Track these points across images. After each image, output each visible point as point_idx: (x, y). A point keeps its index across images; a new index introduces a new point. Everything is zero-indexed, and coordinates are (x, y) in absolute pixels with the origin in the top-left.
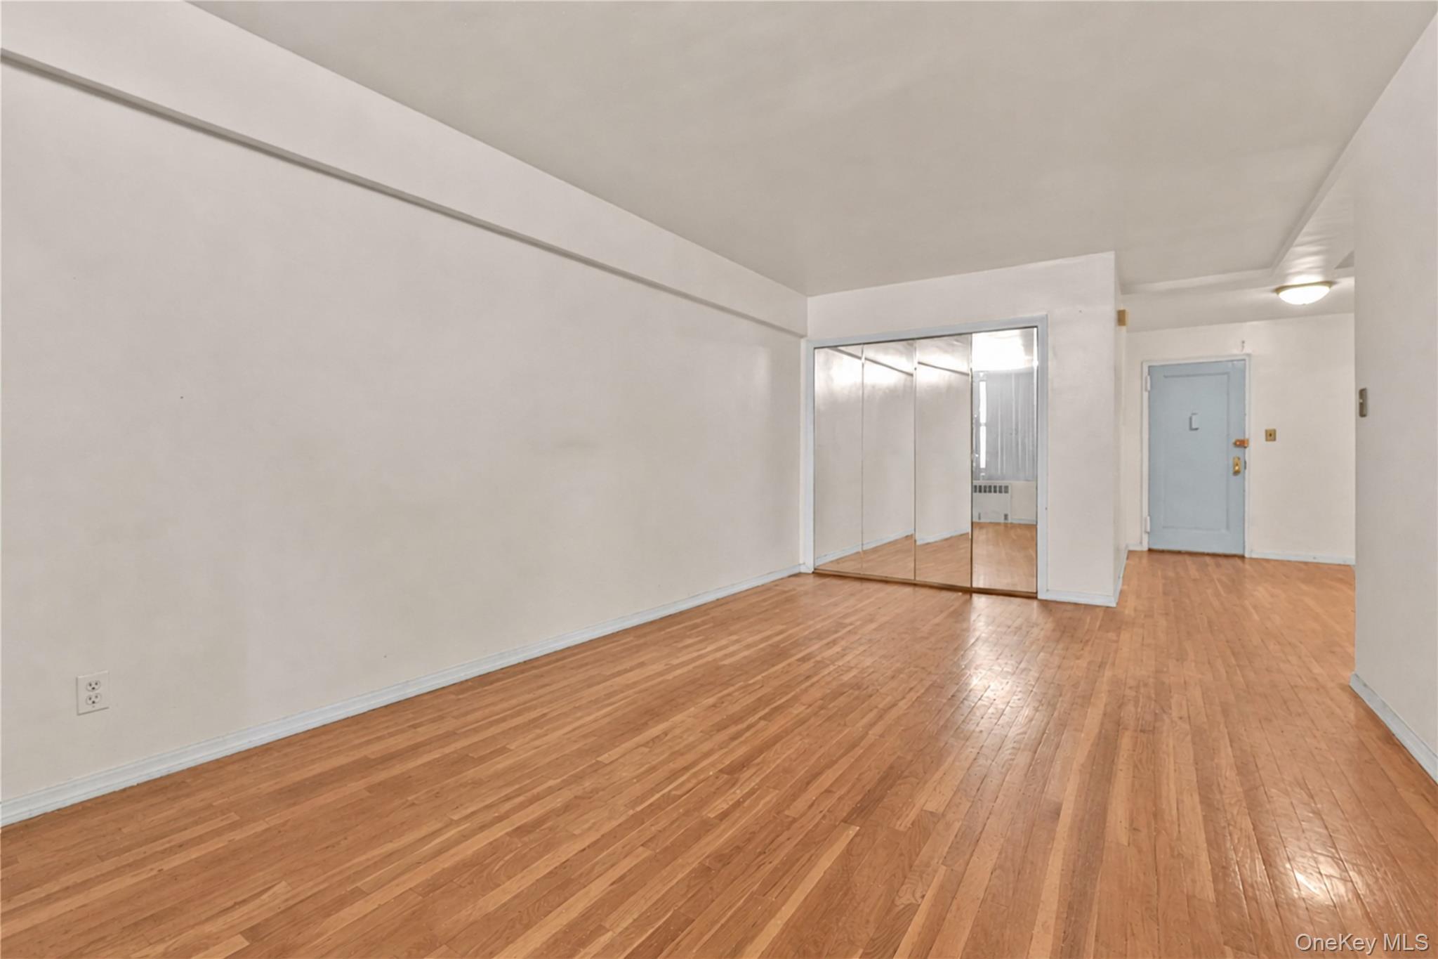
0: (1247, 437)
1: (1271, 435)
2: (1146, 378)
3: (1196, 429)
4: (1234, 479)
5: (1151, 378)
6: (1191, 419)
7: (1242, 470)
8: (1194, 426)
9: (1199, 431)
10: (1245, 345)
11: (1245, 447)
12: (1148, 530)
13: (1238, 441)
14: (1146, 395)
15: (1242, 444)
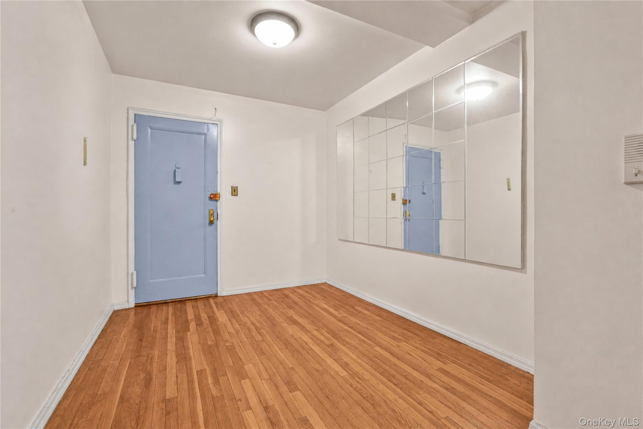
0: (219, 191)
1: (234, 191)
2: (132, 126)
3: (180, 182)
4: (210, 229)
5: (137, 126)
6: (175, 172)
7: (215, 221)
8: (177, 180)
9: (181, 184)
10: (217, 110)
11: (217, 201)
12: (135, 284)
13: (212, 194)
14: (132, 144)
15: (214, 197)
